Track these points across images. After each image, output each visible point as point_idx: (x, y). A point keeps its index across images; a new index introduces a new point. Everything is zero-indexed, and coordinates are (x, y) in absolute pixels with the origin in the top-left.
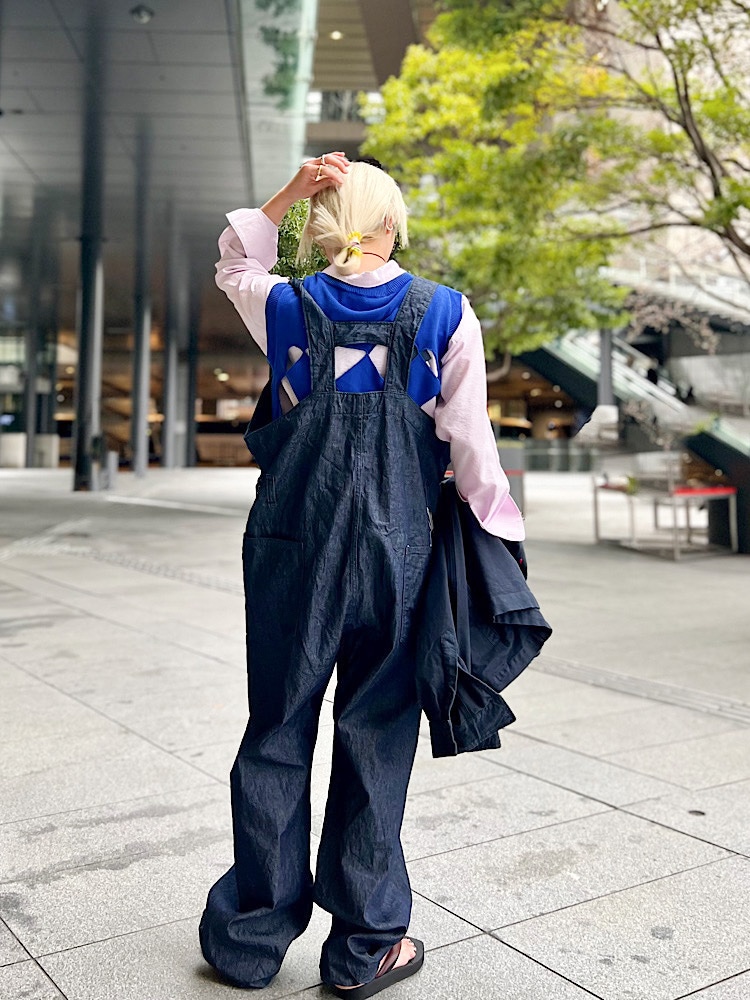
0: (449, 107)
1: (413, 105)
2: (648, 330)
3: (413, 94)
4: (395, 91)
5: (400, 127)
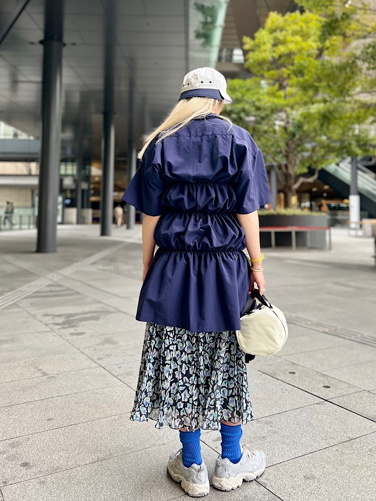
0: (291, 42)
1: (272, 42)
3: (272, 37)
4: (263, 35)
5: (266, 52)
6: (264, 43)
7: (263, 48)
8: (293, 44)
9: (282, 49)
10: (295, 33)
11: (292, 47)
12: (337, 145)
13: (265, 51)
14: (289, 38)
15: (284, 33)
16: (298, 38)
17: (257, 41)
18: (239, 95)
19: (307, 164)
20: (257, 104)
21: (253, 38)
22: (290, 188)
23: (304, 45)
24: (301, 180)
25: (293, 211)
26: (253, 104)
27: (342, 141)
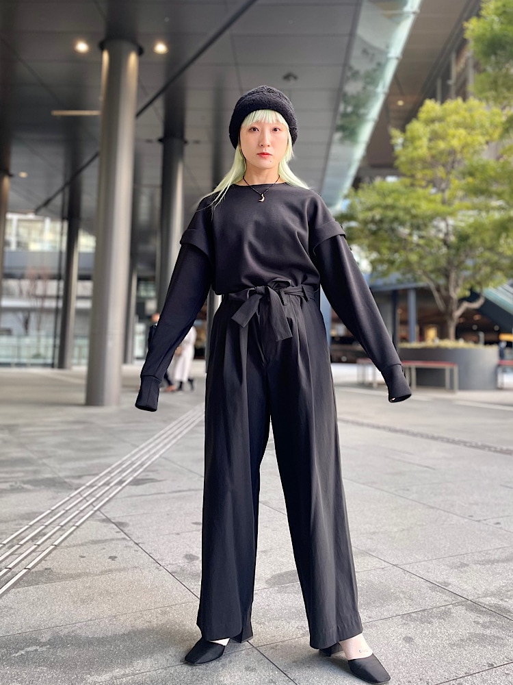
0: (454, 136)
1: (428, 135)
3: (428, 129)
4: (416, 127)
5: (423, 148)
6: (420, 138)
7: (418, 143)
8: (457, 139)
9: (442, 145)
10: (458, 125)
11: (455, 143)
13: (421, 147)
14: (451, 131)
15: (443, 124)
16: (462, 132)
17: (408, 134)
18: (389, 201)
19: (468, 286)
20: (414, 211)
21: (403, 130)
22: (451, 315)
23: (469, 139)
24: (466, 305)
25: (449, 343)
26: (407, 211)
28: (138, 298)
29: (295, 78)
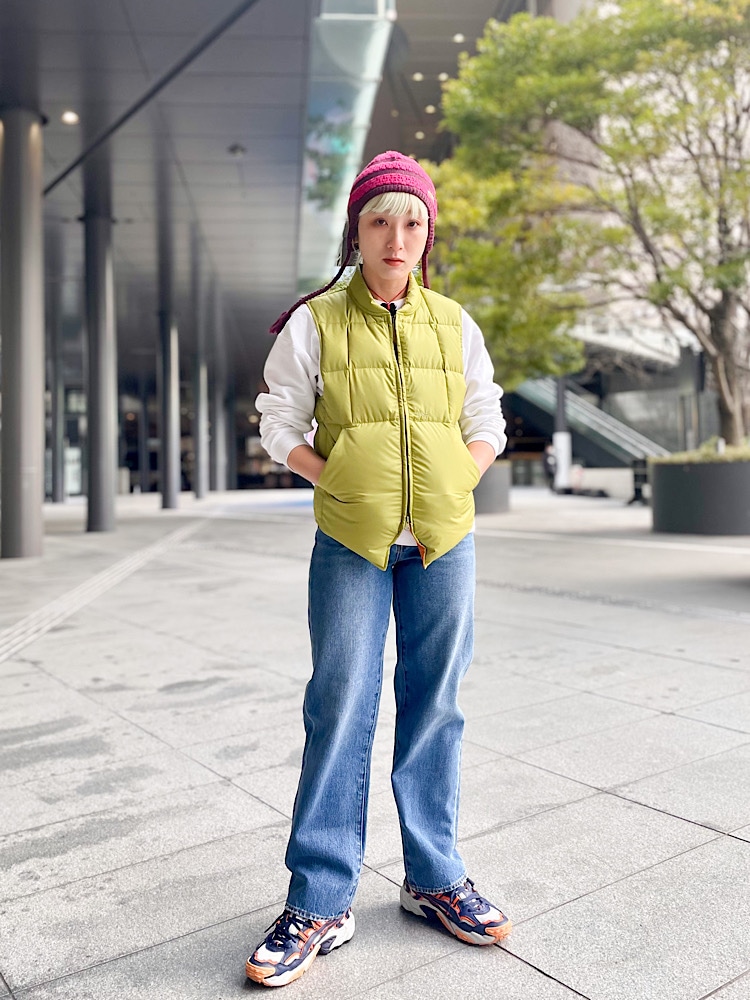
2: (597, 374)
11: (453, 217)
12: (523, 360)
16: (462, 203)
23: (471, 212)
27: (530, 353)
28: (67, 412)
29: (243, 150)
